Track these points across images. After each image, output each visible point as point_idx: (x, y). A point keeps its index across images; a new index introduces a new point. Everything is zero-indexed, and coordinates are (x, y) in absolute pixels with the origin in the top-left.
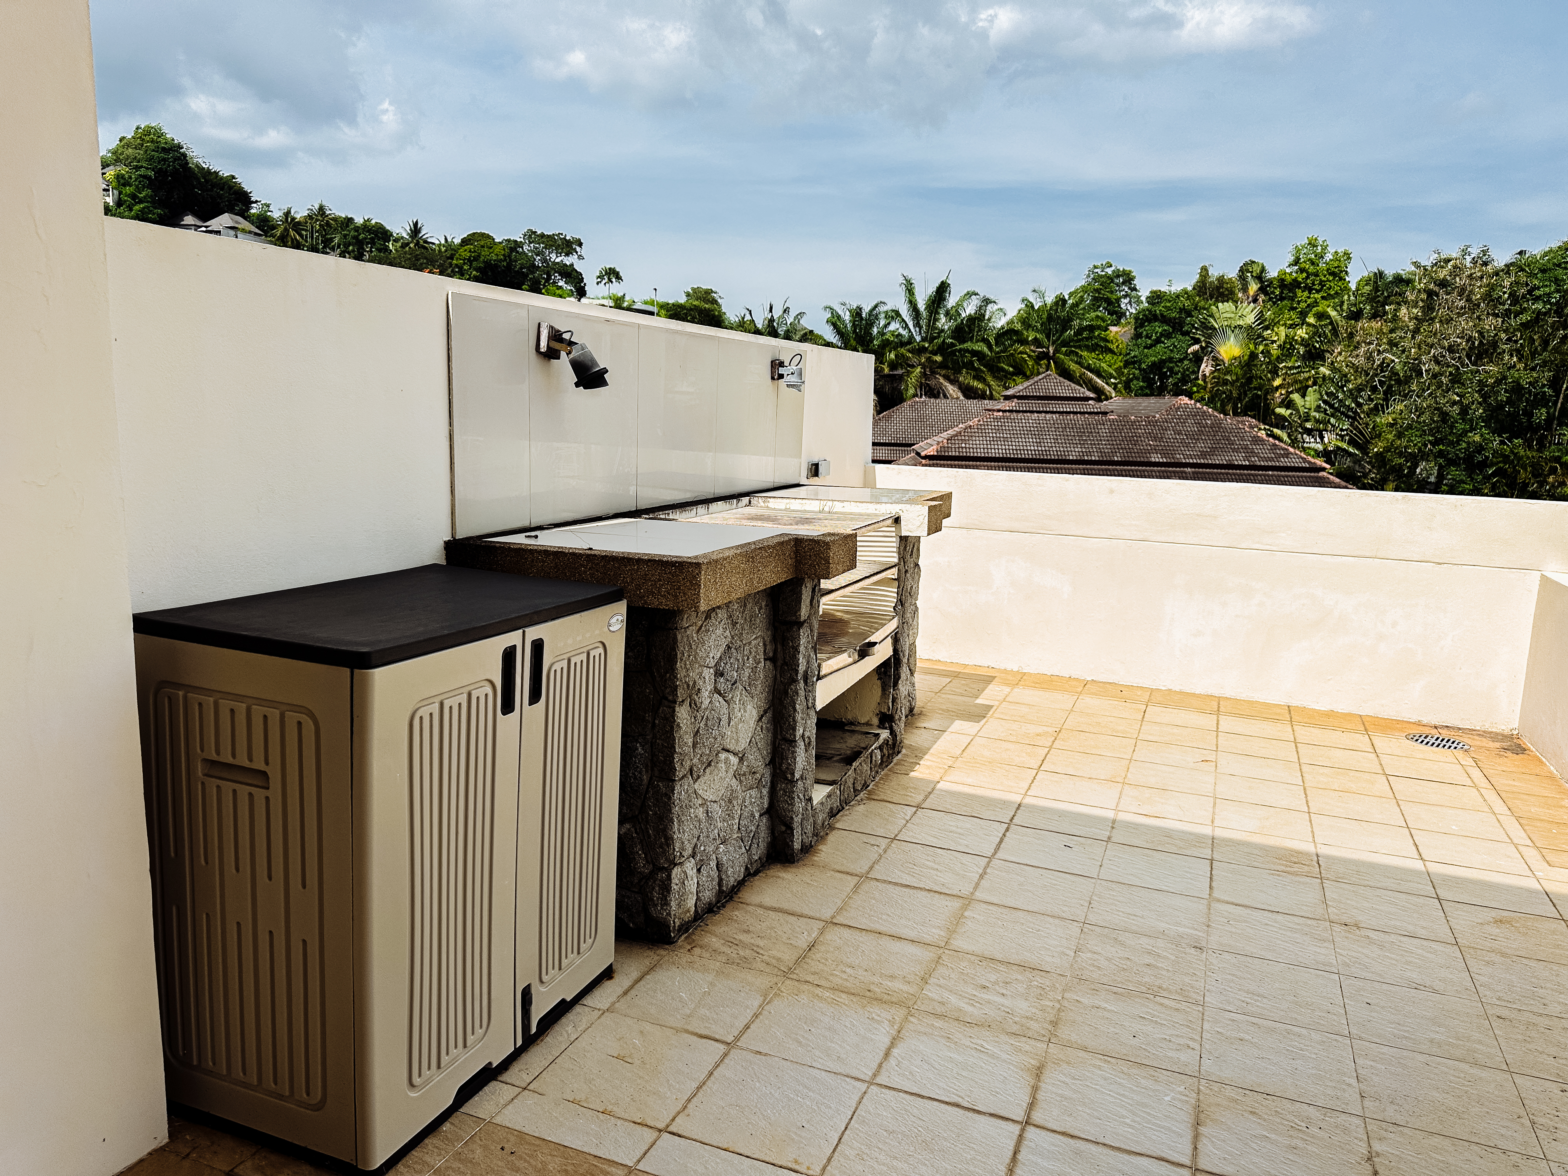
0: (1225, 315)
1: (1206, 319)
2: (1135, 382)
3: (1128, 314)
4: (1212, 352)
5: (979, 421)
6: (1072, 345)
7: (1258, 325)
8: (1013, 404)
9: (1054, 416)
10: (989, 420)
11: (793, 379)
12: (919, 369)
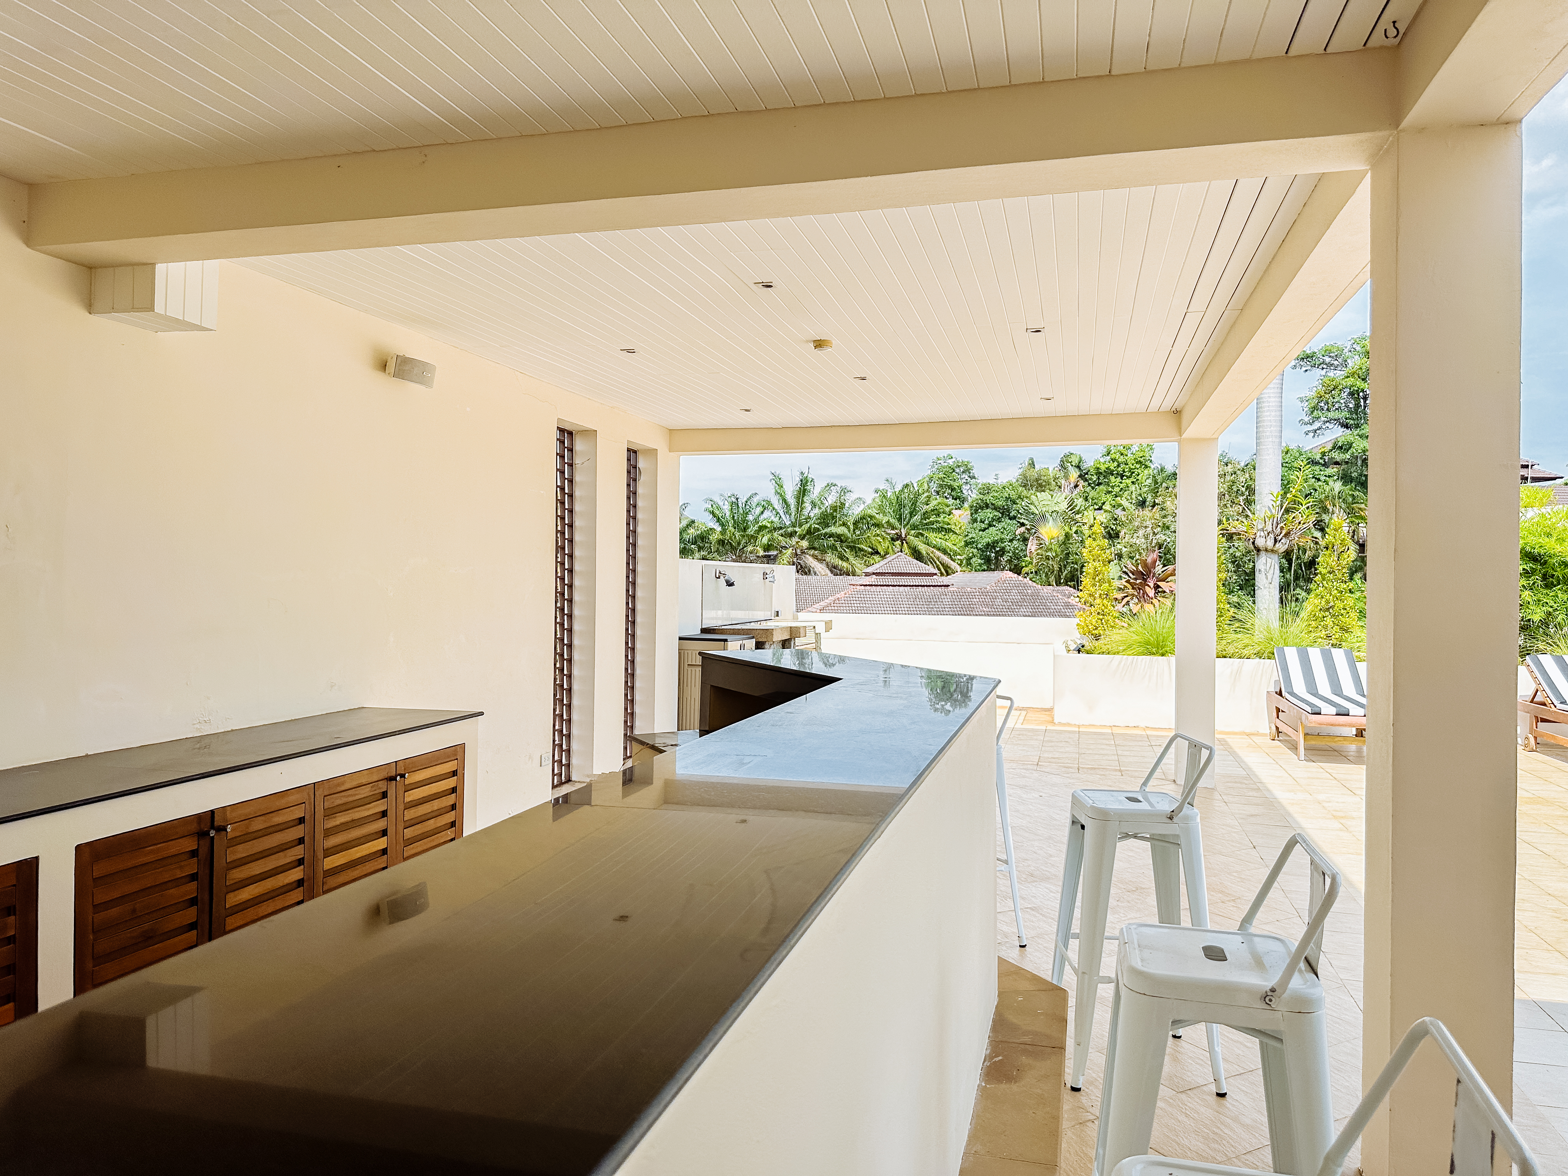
0: (1043, 503)
1: (1028, 506)
2: (974, 559)
3: (969, 498)
4: (1035, 533)
5: (845, 594)
6: (920, 529)
7: (1071, 510)
8: (873, 579)
9: (906, 589)
10: (853, 593)
11: (772, 579)
12: (790, 551)
